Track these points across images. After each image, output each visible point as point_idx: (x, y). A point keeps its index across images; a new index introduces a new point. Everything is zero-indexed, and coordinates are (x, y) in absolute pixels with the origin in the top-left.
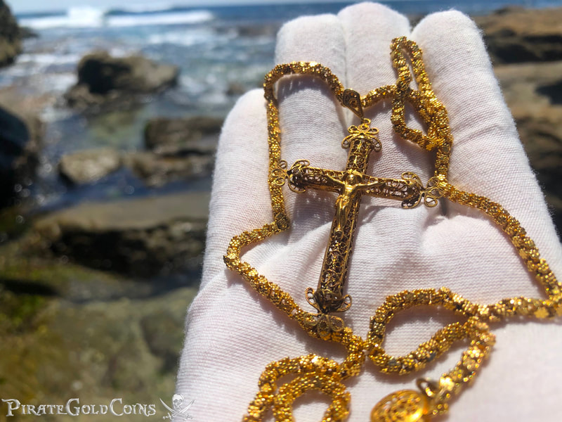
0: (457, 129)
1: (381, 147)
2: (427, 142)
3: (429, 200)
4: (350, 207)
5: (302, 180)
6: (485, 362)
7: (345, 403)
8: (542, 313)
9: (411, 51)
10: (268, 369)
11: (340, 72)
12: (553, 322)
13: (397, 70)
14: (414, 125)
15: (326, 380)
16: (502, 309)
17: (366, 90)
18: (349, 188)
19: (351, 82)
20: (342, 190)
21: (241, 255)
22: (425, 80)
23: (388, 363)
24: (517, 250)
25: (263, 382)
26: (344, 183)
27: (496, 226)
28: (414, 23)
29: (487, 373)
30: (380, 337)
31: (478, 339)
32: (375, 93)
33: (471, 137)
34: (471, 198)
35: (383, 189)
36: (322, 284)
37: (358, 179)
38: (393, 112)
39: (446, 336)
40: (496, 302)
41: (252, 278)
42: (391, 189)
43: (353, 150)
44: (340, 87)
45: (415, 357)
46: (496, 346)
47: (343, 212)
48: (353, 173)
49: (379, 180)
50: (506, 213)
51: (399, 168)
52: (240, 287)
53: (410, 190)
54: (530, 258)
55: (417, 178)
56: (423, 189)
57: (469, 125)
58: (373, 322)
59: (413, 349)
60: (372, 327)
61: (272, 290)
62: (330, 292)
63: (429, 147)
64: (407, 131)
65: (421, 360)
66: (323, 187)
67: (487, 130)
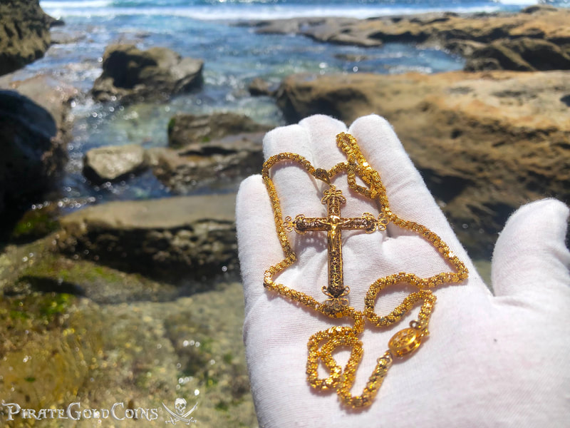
0: (388, 185)
2: (371, 193)
3: (380, 227)
4: (337, 236)
5: (301, 227)
7: (360, 345)
9: (349, 140)
12: (462, 284)
13: (346, 153)
16: (434, 279)
18: (334, 227)
20: (329, 228)
22: (361, 156)
23: (379, 320)
26: (329, 223)
30: (372, 307)
32: (335, 168)
33: (398, 189)
34: (407, 224)
35: (353, 224)
36: (331, 282)
37: (338, 221)
40: (432, 276)
41: (287, 292)
42: (358, 224)
43: (330, 204)
45: (394, 314)
46: (437, 301)
47: (333, 240)
48: (334, 218)
49: (351, 219)
53: (368, 223)
56: (376, 221)
57: (396, 182)
58: (367, 299)
60: (367, 304)
61: (300, 296)
62: (337, 285)
63: (373, 196)
64: (358, 187)
65: (398, 315)
66: (317, 229)
67: (407, 184)
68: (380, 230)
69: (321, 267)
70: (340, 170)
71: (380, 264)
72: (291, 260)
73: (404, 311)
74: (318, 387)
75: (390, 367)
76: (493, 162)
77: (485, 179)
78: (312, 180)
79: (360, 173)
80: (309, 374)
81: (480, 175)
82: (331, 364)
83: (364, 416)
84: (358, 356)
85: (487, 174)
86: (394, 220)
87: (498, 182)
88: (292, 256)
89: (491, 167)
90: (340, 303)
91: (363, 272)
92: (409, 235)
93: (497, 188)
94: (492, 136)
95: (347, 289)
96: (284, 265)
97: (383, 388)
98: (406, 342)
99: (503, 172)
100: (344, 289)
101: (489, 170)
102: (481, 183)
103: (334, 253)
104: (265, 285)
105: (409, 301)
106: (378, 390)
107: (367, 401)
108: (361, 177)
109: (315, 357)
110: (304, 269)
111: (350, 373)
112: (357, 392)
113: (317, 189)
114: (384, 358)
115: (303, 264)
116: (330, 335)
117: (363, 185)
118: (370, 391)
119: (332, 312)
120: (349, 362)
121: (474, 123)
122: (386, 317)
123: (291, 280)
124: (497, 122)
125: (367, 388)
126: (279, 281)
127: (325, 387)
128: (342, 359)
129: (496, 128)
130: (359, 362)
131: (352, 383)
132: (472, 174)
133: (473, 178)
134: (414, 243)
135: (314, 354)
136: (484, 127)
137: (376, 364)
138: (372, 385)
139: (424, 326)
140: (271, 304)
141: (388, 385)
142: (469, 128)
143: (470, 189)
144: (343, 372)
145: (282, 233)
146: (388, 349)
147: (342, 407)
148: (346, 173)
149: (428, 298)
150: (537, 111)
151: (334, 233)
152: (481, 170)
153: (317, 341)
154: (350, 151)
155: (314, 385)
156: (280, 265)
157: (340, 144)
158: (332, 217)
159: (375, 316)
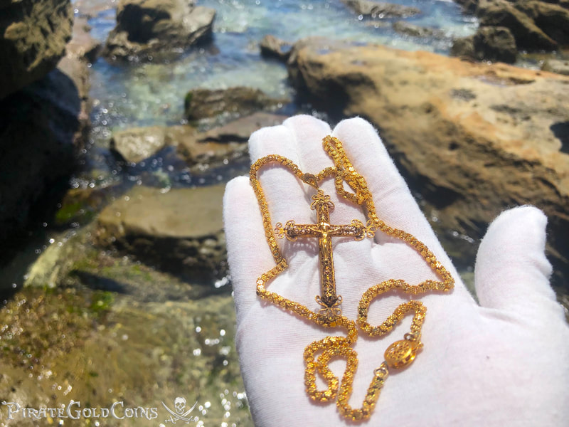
0: (374, 191)
2: (358, 200)
3: (369, 234)
4: (328, 245)
5: (292, 234)
7: (354, 355)
9: (335, 143)
10: (307, 350)
11: (297, 163)
13: (332, 157)
14: (347, 188)
15: (341, 348)
17: (316, 171)
18: (325, 235)
20: (320, 236)
21: (266, 287)
22: (347, 160)
23: (372, 330)
25: (307, 357)
26: (319, 231)
30: (366, 316)
33: (385, 195)
34: (395, 231)
35: (342, 232)
36: (324, 292)
37: (329, 228)
42: (348, 231)
43: (320, 210)
45: (386, 324)
46: (427, 312)
47: (325, 248)
48: (325, 225)
49: (341, 226)
51: (348, 218)
52: (272, 307)
53: (357, 230)
54: (431, 262)
55: (360, 222)
56: (365, 228)
57: (383, 188)
58: (361, 308)
59: (385, 320)
60: (360, 313)
62: (330, 295)
63: (360, 202)
64: (346, 193)
66: (307, 236)
67: (393, 191)
68: (368, 237)
69: (313, 275)
70: (328, 175)
71: (370, 272)
72: (282, 267)
73: (395, 322)
74: (317, 399)
76: (482, 182)
77: (474, 196)
78: (300, 183)
79: (347, 178)
80: (308, 386)
81: (471, 191)
82: (329, 375)
84: (352, 365)
85: (477, 192)
86: (381, 227)
87: (485, 202)
88: (281, 258)
89: (481, 186)
90: (334, 313)
92: (396, 243)
93: (484, 208)
94: (485, 156)
95: (340, 298)
96: (276, 272)
97: (381, 401)
98: (402, 355)
99: (490, 193)
100: (337, 299)
101: (479, 189)
102: (470, 198)
103: (327, 262)
105: (400, 311)
108: (348, 182)
109: (312, 368)
110: (295, 276)
111: (347, 383)
112: (357, 404)
114: (380, 369)
115: (294, 271)
116: (325, 345)
117: (350, 191)
118: (369, 404)
119: (326, 321)
120: (346, 374)
121: (470, 140)
122: (379, 327)
124: (490, 144)
125: (366, 401)
127: (324, 399)
129: (489, 149)
132: (464, 189)
133: (464, 193)
134: (401, 250)
135: (311, 365)
136: (479, 145)
138: (370, 398)
140: (264, 311)
141: (385, 399)
142: (465, 144)
143: (461, 202)
144: (341, 383)
145: (271, 239)
149: (419, 310)
150: (527, 137)
151: (325, 241)
152: (471, 187)
153: (313, 351)
154: (337, 156)
155: (313, 397)
156: (272, 273)
157: (326, 148)
158: (322, 224)
159: (368, 325)
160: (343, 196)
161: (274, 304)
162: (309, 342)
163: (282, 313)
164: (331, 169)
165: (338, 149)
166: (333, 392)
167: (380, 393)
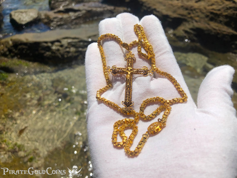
1: (136, 59)
2: (148, 57)
3: (150, 73)
4: (130, 78)
5: (115, 72)
6: (169, 113)
7: (136, 128)
8: (181, 101)
9: (140, 28)
10: (116, 123)
11: (120, 37)
12: (184, 103)
13: (137, 35)
15: (131, 124)
16: (172, 101)
18: (129, 73)
19: (124, 40)
20: (127, 73)
21: (100, 95)
22: (145, 37)
23: (146, 117)
24: (175, 86)
25: (115, 126)
26: (127, 71)
27: (170, 80)
28: (140, 19)
29: (170, 116)
30: (143, 111)
31: (168, 108)
32: (132, 43)
33: (161, 55)
34: (163, 73)
35: (138, 72)
36: (126, 100)
37: (131, 70)
38: (138, 48)
39: (159, 109)
40: (171, 99)
41: (106, 101)
42: (140, 71)
43: (128, 61)
44: (122, 42)
45: (152, 115)
46: (172, 109)
47: (128, 79)
50: (172, 77)
51: (141, 66)
53: (145, 71)
54: (178, 88)
55: (147, 68)
56: (149, 71)
57: (160, 51)
58: (141, 107)
60: (141, 110)
61: (112, 104)
62: (128, 101)
63: (148, 58)
64: (142, 54)
65: (154, 115)
66: (121, 73)
67: (165, 53)
68: (150, 75)
69: (122, 91)
70: (134, 44)
72: (110, 86)
73: (156, 114)
75: (148, 138)
78: (121, 48)
79: (144, 46)
80: (113, 139)
82: (123, 135)
83: (135, 159)
84: (135, 133)
86: (156, 71)
88: (110, 84)
90: (129, 109)
91: (141, 94)
92: (163, 78)
95: (133, 103)
96: (106, 88)
97: (144, 148)
98: (155, 128)
100: (132, 103)
103: (128, 86)
104: (97, 98)
106: (142, 149)
107: (137, 153)
108: (144, 48)
109: (116, 132)
110: (115, 91)
111: (131, 140)
112: (133, 149)
113: (123, 52)
114: (146, 134)
115: (115, 89)
116: (124, 122)
117: (145, 53)
118: (138, 148)
119: (125, 112)
120: (131, 135)
122: (149, 116)
123: (108, 96)
125: (137, 147)
126: (103, 96)
127: (119, 146)
128: (128, 133)
130: (135, 135)
131: (131, 144)
135: (116, 130)
137: (142, 137)
138: (139, 146)
139: (164, 121)
140: (99, 106)
144: (128, 139)
145: (106, 73)
146: (147, 131)
147: (126, 154)
148: (137, 46)
151: (129, 76)
153: (118, 124)
154: (140, 34)
155: (115, 145)
156: (104, 89)
157: (135, 30)
158: (129, 68)
159: (144, 115)
160: (141, 55)
161: (104, 103)
162: (117, 121)
163: (106, 107)
164: (136, 41)
165: (141, 31)
166: (124, 143)
167: (145, 144)
